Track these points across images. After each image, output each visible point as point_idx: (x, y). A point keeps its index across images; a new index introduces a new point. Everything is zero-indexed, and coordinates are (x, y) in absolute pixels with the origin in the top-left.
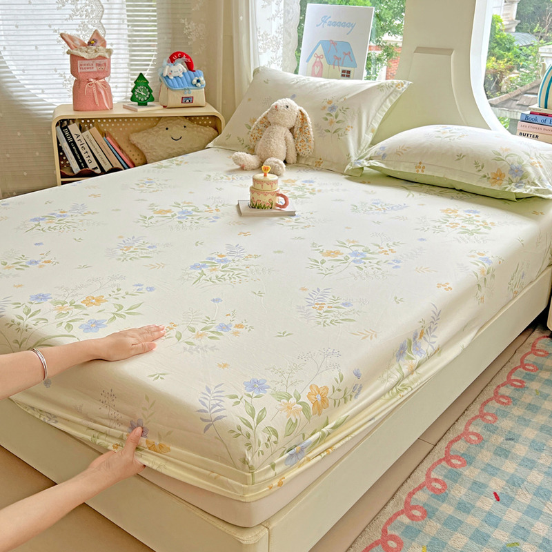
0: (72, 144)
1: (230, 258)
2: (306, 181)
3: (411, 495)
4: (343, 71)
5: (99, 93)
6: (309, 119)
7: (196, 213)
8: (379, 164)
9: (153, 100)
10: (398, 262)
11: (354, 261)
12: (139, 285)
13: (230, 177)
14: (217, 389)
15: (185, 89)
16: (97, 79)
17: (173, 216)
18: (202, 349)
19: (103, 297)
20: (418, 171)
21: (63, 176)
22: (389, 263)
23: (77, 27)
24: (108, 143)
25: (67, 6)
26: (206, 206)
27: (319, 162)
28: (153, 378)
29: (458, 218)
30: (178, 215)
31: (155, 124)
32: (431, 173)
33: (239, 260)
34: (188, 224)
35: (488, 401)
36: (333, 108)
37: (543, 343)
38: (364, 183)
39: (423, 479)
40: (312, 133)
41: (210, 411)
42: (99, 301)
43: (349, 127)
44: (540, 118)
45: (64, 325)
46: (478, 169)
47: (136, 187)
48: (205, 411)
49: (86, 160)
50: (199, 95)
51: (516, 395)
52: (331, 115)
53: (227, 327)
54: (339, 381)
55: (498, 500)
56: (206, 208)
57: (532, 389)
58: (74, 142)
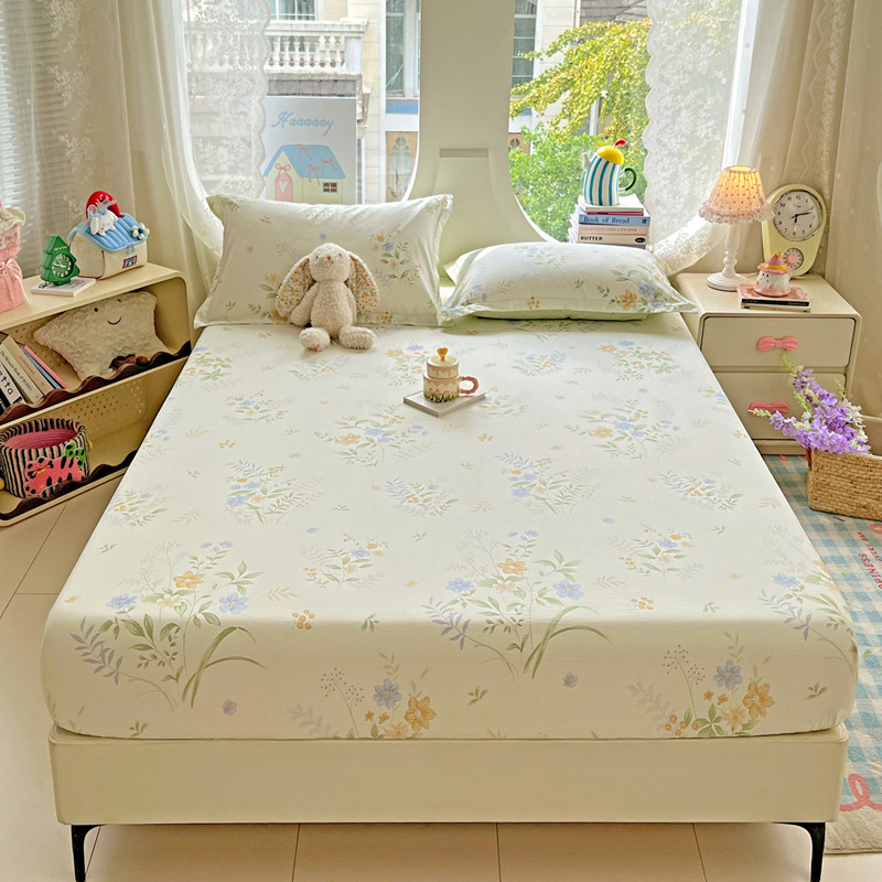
2: (412, 348)
4: (326, 185)
5: (14, 280)
8: (483, 308)
9: (72, 273)
10: (669, 423)
15: (128, 248)
16: (7, 260)
20: (531, 308)
22: (663, 426)
24: (26, 353)
30: (374, 439)
32: (547, 307)
36: (388, 246)
43: (417, 267)
44: (601, 217)
46: (603, 294)
52: (390, 256)
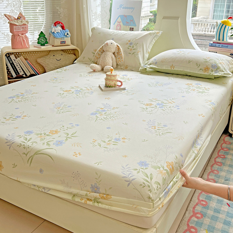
0: (12, 64)
1: (106, 109)
2: (124, 75)
3: (194, 208)
4: (130, 28)
5: (24, 41)
6: (121, 49)
7: (82, 91)
8: (154, 67)
9: (47, 43)
10: (178, 106)
11: (159, 107)
12: (71, 124)
13: (90, 75)
14: (127, 167)
15: (62, 38)
16: (22, 34)
17: (73, 93)
18: (112, 149)
19: (58, 130)
20: (171, 68)
21: (9, 79)
22: (175, 107)
23: (9, 11)
24: (28, 63)
25: (4, 2)
26: (85, 87)
27: (126, 67)
28: (97, 164)
29: (193, 87)
30: (75, 92)
31: (47, 54)
32: (177, 69)
33: (110, 110)
34: (81, 95)
35: (213, 165)
36: (131, 44)
37: (227, 138)
38: (148, 75)
39: (197, 201)
40: (123, 54)
41: (128, 177)
42: (56, 132)
43: (139, 51)
44: (217, 45)
45: (46, 144)
46: (198, 66)
47: (50, 81)
48: (126, 177)
49: (19, 71)
50: (68, 40)
51: (223, 161)
52: (131, 47)
53: (119, 139)
54: (176, 159)
55: (230, 206)
56: (85, 89)
57: (229, 159)
58: (13, 63)
